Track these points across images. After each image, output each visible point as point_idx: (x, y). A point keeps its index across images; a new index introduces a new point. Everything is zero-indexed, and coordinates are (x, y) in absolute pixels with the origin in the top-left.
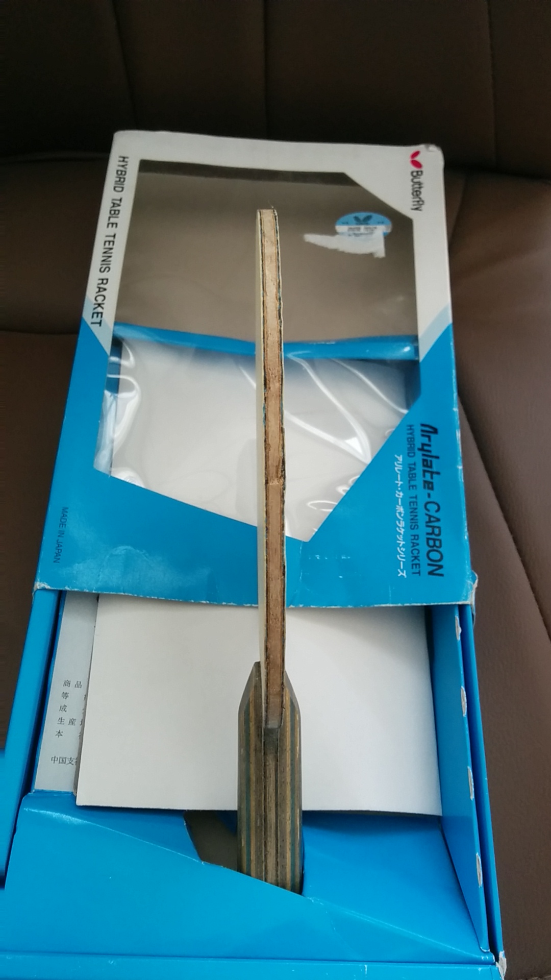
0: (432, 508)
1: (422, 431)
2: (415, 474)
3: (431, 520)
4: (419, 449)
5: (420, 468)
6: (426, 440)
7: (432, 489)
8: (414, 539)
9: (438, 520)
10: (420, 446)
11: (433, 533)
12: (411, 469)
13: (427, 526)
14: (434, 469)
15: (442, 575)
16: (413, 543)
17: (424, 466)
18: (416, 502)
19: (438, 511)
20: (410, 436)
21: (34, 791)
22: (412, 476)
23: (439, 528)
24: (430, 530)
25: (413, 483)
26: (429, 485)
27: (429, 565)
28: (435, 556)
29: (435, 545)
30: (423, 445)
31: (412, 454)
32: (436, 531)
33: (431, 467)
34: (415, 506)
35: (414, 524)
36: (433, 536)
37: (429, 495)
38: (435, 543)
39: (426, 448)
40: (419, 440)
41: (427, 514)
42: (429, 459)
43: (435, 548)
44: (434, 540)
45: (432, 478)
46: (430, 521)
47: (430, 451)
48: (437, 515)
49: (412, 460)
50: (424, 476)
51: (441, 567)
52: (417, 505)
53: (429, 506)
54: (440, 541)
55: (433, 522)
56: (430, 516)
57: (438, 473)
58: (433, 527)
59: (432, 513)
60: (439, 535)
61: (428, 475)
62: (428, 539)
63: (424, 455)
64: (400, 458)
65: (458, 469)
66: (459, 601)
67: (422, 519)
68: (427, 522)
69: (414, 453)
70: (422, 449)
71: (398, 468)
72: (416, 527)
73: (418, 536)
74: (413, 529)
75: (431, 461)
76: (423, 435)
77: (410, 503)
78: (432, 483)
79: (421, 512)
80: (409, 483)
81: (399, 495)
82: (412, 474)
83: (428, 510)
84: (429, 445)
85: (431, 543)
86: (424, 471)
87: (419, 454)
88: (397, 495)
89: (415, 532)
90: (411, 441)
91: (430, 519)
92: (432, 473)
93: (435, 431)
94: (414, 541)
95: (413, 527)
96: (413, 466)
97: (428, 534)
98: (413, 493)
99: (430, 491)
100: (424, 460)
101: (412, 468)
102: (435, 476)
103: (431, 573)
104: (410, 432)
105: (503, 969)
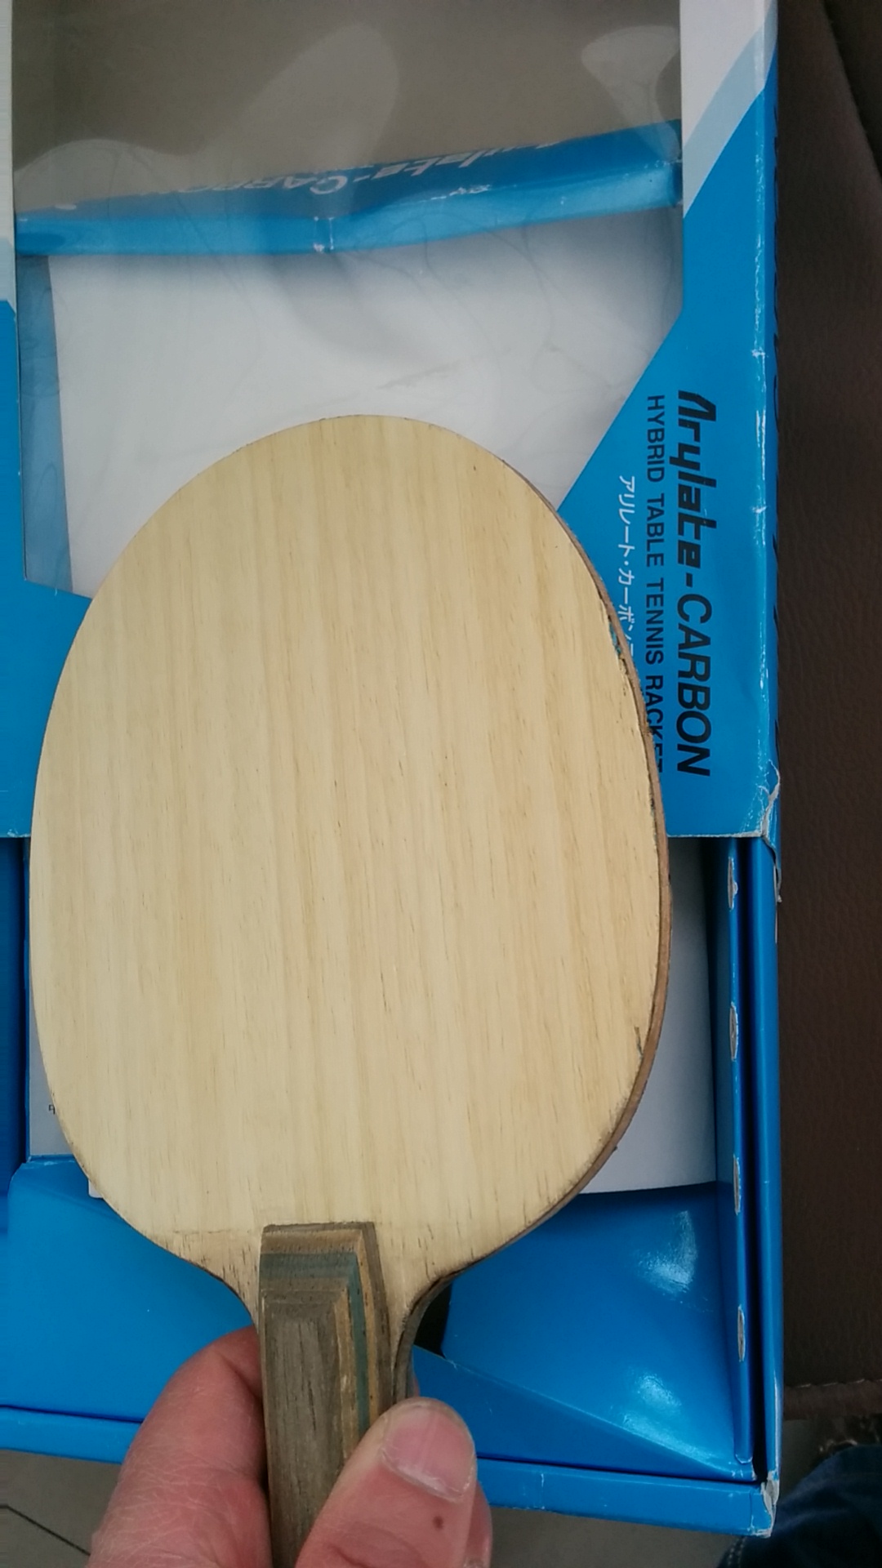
0: (695, 609)
1: (682, 411)
2: (662, 525)
3: (692, 640)
4: (673, 461)
5: (672, 510)
6: (687, 435)
7: (696, 563)
8: (654, 686)
9: (706, 641)
10: (676, 455)
11: (693, 673)
12: (656, 513)
13: (682, 655)
14: (704, 513)
15: (706, 772)
16: (651, 695)
17: (682, 504)
18: (661, 596)
19: (704, 619)
20: (655, 425)
21: (30, 1158)
22: (654, 532)
23: (706, 660)
24: (686, 665)
25: (656, 548)
26: (690, 554)
27: (681, 747)
28: (694, 727)
29: (695, 702)
30: (683, 448)
31: (654, 475)
32: (700, 668)
33: (697, 507)
34: (658, 608)
35: (654, 650)
36: (693, 681)
37: (689, 580)
38: (695, 696)
39: (688, 456)
40: (676, 435)
41: (681, 627)
42: (694, 485)
43: (695, 709)
44: (695, 689)
45: (697, 536)
46: (688, 644)
47: (696, 466)
48: (703, 629)
49: (655, 490)
50: (681, 532)
51: (704, 753)
52: (662, 604)
53: (689, 607)
54: (706, 690)
55: (696, 644)
56: (689, 632)
57: (712, 524)
58: (695, 659)
59: (694, 624)
60: (706, 677)
61: (689, 527)
62: (682, 687)
63: (682, 475)
64: (631, 486)
65: (755, 513)
66: (737, 832)
67: (672, 637)
68: (681, 646)
69: (662, 469)
70: (677, 461)
71: (626, 510)
72: (659, 657)
73: (661, 678)
74: (651, 662)
75: (698, 491)
76: (682, 423)
77: (649, 597)
78: (697, 548)
79: (670, 619)
80: (648, 549)
81: (626, 579)
82: (656, 525)
83: (686, 617)
84: (696, 450)
85: (688, 696)
86: (682, 518)
87: (672, 471)
88: (620, 581)
89: (655, 669)
90: (656, 437)
91: (688, 638)
92: (698, 522)
93: (710, 412)
94: (654, 691)
95: (651, 657)
96: (658, 505)
97: (682, 674)
98: (655, 573)
99: (692, 570)
100: (682, 489)
101: (655, 510)
102: (703, 528)
103: (684, 767)
104: (654, 414)
105: (772, 1497)
